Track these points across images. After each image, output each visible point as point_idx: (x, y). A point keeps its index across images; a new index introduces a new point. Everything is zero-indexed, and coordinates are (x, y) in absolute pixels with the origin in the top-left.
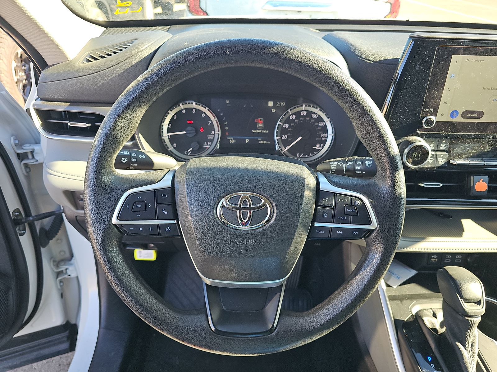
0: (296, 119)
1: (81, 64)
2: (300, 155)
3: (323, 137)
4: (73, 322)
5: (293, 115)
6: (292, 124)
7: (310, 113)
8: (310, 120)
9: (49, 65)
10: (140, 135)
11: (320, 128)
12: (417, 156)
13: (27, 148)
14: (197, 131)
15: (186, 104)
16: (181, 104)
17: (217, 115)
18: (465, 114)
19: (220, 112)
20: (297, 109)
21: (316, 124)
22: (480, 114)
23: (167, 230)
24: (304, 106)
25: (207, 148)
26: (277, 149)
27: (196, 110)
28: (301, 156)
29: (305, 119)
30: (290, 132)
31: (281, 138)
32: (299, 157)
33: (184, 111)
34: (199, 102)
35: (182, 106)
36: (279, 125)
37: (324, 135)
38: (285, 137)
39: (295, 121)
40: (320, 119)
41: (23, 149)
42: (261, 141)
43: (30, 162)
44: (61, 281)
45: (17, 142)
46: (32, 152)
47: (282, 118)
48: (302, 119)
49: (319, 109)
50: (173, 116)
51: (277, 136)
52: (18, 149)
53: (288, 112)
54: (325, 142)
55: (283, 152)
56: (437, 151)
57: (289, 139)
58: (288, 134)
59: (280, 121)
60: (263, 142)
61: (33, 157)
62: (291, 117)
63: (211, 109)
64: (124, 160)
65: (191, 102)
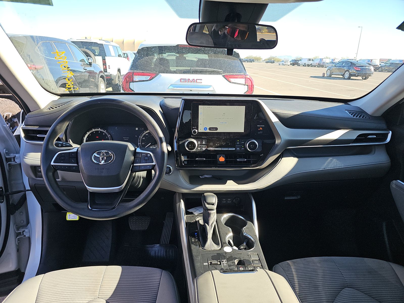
1: (46, 110)
4: (22, 271)
5: (147, 133)
6: (147, 138)
9: (31, 111)
10: (70, 139)
12: (191, 146)
13: (12, 155)
15: (96, 129)
16: (93, 129)
18: (210, 129)
22: (216, 129)
23: (73, 168)
27: (100, 131)
31: (141, 144)
33: (94, 132)
34: (102, 128)
36: (140, 138)
38: (143, 143)
39: (148, 136)
41: (9, 156)
43: (13, 163)
44: (18, 240)
45: (7, 151)
46: (14, 158)
50: (89, 134)
51: (139, 143)
52: (7, 156)
53: (144, 132)
56: (202, 145)
59: (141, 136)
61: (14, 161)
62: (146, 135)
63: (107, 131)
64: (60, 145)
65: (98, 128)
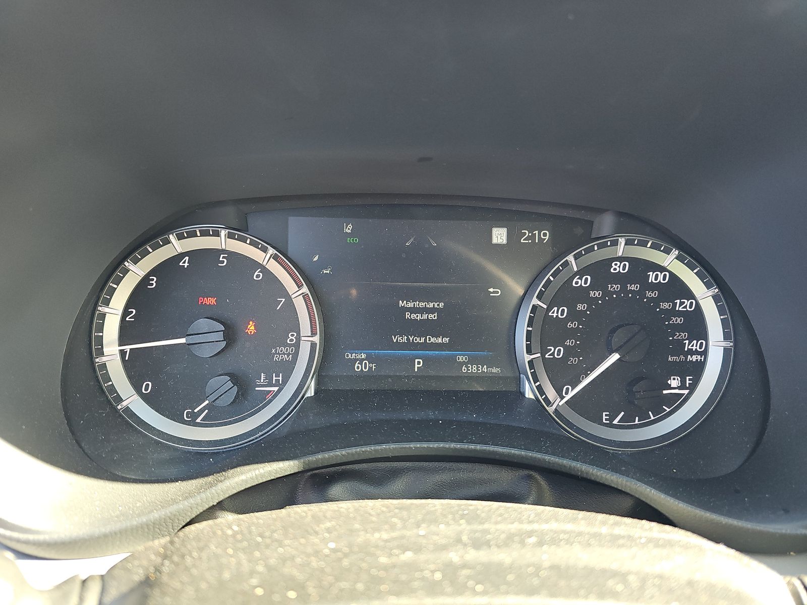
0: (592, 287)
2: (612, 418)
3: (691, 352)
5: (581, 273)
6: (580, 307)
7: (641, 267)
8: (641, 293)
11: (679, 320)
14: (231, 335)
15: (192, 234)
16: (172, 238)
17: (306, 275)
19: (322, 264)
20: (599, 255)
21: (665, 306)
24: (622, 241)
25: (270, 397)
26: (529, 394)
27: (232, 255)
28: (615, 422)
29: (624, 289)
30: (572, 334)
31: (543, 355)
32: (611, 426)
33: (185, 263)
34: (240, 230)
35: (177, 246)
36: (535, 308)
37: (695, 345)
38: (556, 352)
39: (592, 294)
40: (677, 288)
42: (466, 364)
47: (544, 286)
48: (617, 287)
49: (675, 253)
50: (144, 281)
51: (529, 351)
53: (566, 264)
54: (697, 370)
55: (554, 406)
57: (574, 360)
58: (568, 343)
59: (539, 297)
60: (473, 369)
62: (578, 282)
63: (283, 253)
65: (210, 227)
